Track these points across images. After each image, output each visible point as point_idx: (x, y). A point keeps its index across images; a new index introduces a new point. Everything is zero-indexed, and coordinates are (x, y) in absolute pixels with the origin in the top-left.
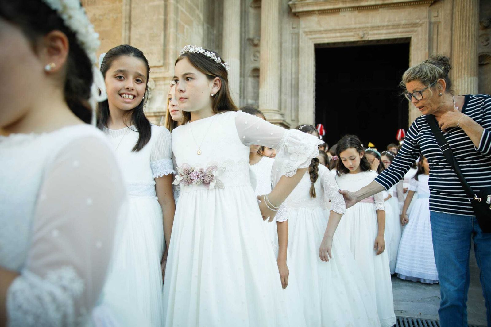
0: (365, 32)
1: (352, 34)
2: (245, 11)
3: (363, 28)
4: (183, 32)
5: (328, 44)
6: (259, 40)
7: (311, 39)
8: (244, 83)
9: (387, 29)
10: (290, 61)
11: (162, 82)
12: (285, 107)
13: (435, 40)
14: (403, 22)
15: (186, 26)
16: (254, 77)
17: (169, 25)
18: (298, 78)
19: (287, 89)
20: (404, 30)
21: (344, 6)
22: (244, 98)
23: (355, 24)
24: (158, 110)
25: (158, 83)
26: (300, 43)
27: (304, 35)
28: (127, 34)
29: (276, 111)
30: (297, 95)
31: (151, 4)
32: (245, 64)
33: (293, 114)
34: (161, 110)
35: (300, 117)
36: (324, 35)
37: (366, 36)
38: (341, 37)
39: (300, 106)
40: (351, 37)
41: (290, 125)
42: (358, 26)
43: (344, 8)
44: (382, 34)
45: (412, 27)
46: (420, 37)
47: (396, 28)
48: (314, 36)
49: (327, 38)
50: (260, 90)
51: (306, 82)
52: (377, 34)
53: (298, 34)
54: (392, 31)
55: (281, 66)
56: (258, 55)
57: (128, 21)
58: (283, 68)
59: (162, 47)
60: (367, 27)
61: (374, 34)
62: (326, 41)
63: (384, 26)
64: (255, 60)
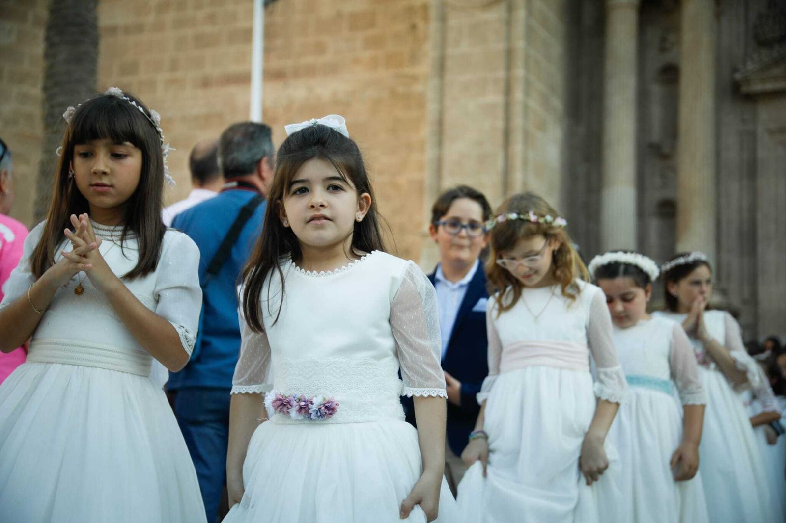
2: (643, 90)
4: (534, 147)
6: (674, 147)
8: (643, 228)
10: (737, 187)
12: (729, 275)
15: (539, 134)
16: (662, 216)
18: (754, 220)
27: (766, 135)
30: (754, 252)
31: (480, 101)
32: (643, 192)
33: (746, 290)
35: (760, 295)
39: (760, 274)
53: (753, 133)
55: (718, 196)
56: (671, 175)
57: (436, 130)
58: (723, 200)
64: (663, 185)
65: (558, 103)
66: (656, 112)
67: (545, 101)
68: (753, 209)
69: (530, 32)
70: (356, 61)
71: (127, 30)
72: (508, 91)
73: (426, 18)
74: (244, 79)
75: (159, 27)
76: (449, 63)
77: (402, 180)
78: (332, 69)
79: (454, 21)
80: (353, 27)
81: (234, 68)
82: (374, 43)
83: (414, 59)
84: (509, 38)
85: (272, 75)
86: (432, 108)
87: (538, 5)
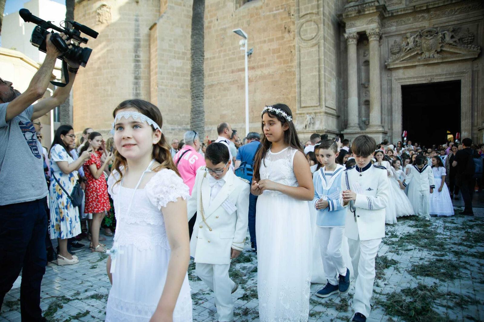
0: (432, 78)
1: (424, 79)
2: (359, 68)
3: (431, 76)
4: (328, 86)
5: (409, 85)
6: (368, 85)
7: (399, 83)
8: (360, 109)
9: (445, 76)
10: (387, 95)
11: (319, 114)
12: (385, 122)
13: (476, 81)
14: (455, 72)
15: (329, 83)
16: (366, 105)
17: (321, 85)
18: (392, 105)
19: (385, 112)
20: (456, 76)
21: (419, 64)
22: (360, 118)
23: (426, 73)
24: (318, 129)
25: (317, 115)
26: (393, 86)
27: (395, 81)
28: (299, 90)
29: (379, 125)
30: (392, 115)
31: (311, 74)
32: (360, 98)
33: (389, 126)
34: (320, 129)
35: (393, 127)
36: (407, 80)
37: (433, 80)
38: (417, 81)
39: (393, 121)
40: (424, 81)
41: (388, 132)
42: (428, 74)
43: (418, 65)
44: (442, 78)
45: (461, 74)
46: (466, 79)
47: (452, 75)
48: (401, 81)
49: (409, 82)
50: (370, 114)
51: (397, 107)
52: (439, 79)
53: (391, 80)
54: (448, 76)
55: (381, 99)
56: (368, 93)
57: (299, 83)
58: (383, 100)
59: (318, 96)
60: (433, 75)
61: (437, 79)
62: (408, 83)
63: (443, 74)
64: (366, 96)
65: (334, 73)
66: (363, 74)
67: (330, 72)
68: (391, 102)
69: (325, 53)
70: (275, 63)
71: (211, 59)
72: (319, 71)
73: (295, 49)
74: (243, 70)
75: (219, 57)
76: (301, 64)
77: (290, 96)
78: (268, 65)
79: (302, 51)
80: (274, 53)
81: (240, 67)
82: (279, 57)
83: (292, 61)
84: (319, 56)
85: (251, 68)
86: (297, 77)
87: (327, 45)
